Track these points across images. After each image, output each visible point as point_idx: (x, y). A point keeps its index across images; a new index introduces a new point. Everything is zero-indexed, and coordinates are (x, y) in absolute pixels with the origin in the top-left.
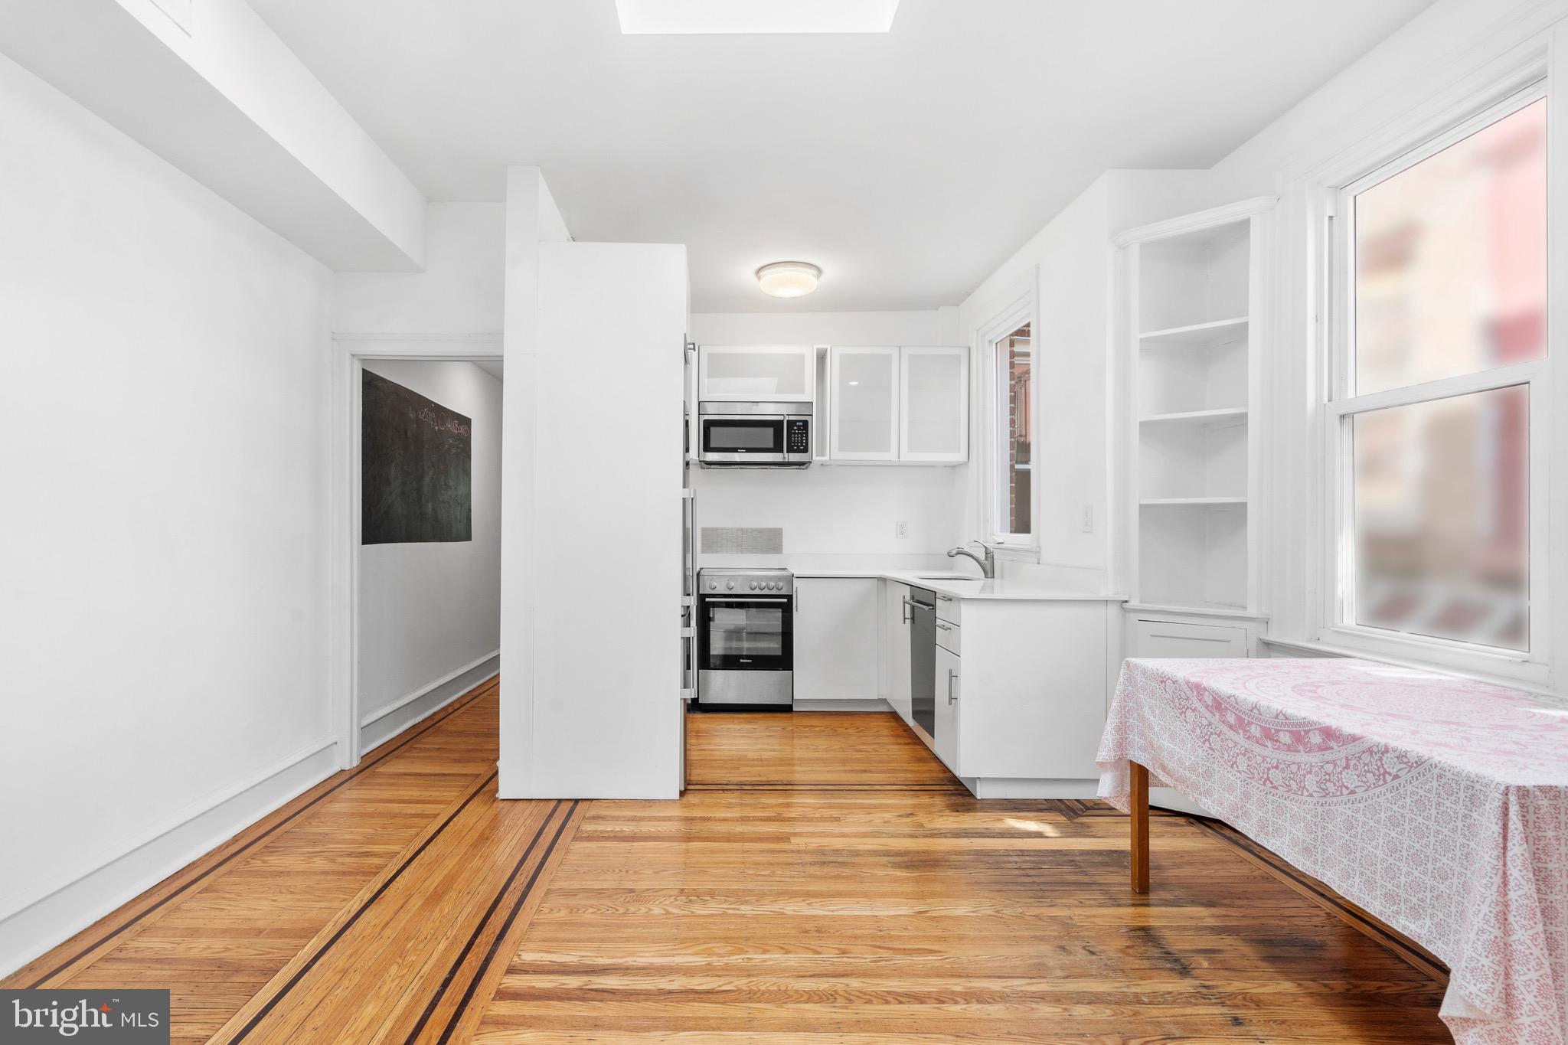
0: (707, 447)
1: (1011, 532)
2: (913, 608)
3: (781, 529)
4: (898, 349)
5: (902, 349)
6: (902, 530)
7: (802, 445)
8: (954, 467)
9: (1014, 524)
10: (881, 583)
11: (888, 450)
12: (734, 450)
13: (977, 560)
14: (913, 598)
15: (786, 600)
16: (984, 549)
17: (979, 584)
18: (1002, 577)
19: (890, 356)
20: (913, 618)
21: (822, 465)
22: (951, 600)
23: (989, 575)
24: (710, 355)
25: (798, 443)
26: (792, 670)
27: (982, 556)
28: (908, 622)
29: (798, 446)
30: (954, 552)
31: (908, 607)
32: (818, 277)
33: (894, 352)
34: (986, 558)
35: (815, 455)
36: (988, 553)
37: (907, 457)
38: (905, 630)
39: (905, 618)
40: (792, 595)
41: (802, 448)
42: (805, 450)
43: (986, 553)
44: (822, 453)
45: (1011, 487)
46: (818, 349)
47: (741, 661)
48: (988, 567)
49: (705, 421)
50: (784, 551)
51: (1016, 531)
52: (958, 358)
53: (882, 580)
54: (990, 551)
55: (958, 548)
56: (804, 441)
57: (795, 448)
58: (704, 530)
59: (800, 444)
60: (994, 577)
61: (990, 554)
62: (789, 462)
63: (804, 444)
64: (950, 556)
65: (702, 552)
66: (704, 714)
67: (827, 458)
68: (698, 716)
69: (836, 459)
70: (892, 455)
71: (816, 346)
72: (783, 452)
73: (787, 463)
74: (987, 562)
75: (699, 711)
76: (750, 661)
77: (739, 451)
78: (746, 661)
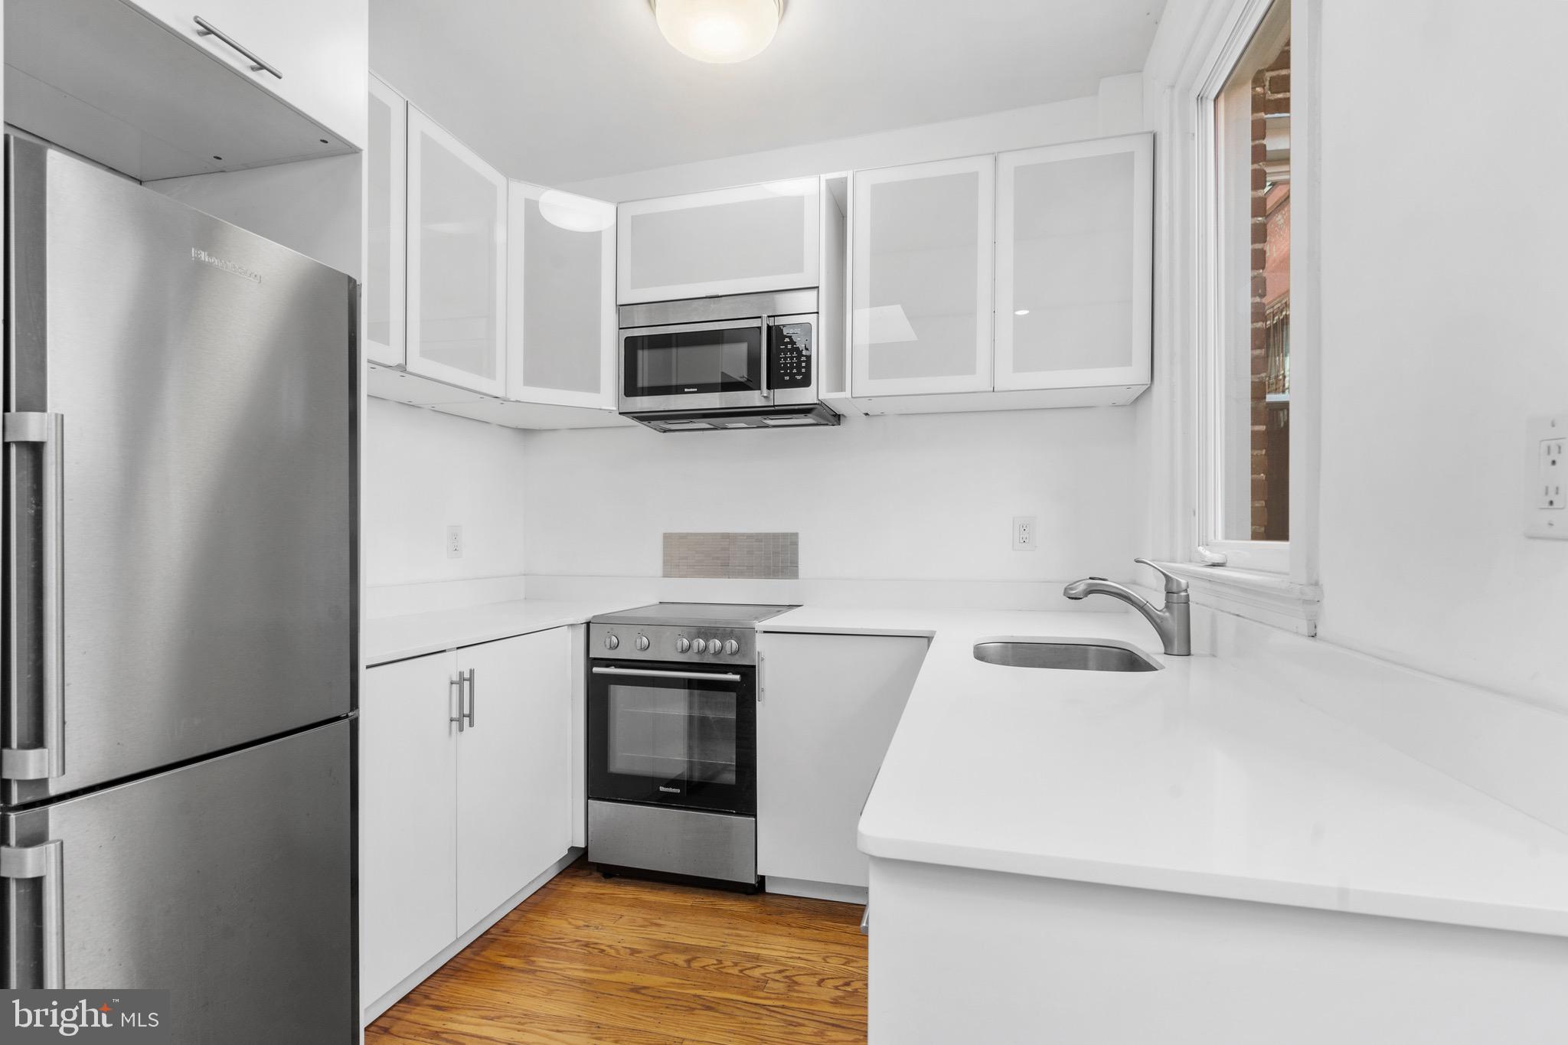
0: (631, 388)
3: (796, 535)
4: (991, 159)
5: (1003, 157)
6: (1024, 533)
7: (799, 373)
9: (1259, 523)
11: (971, 371)
12: (678, 390)
13: (1142, 608)
15: (737, 677)
16: (1165, 581)
18: (1212, 655)
19: (974, 176)
21: (867, 414)
23: (1176, 647)
24: (634, 219)
25: (792, 368)
26: (755, 816)
27: (1157, 599)
29: (792, 375)
30: (1081, 587)
33: (984, 166)
34: (1168, 606)
36: (1175, 590)
37: (1010, 379)
40: (755, 667)
41: (799, 377)
42: (806, 382)
43: (1169, 592)
44: (842, 384)
45: (1254, 434)
46: (830, 183)
47: (660, 790)
48: (1173, 625)
49: (628, 339)
50: (801, 575)
51: (1265, 538)
52: (1128, 160)
54: (1184, 586)
55: (1091, 578)
56: (804, 364)
57: (787, 378)
58: (667, 537)
59: (795, 371)
60: (1189, 654)
61: (1183, 594)
62: (774, 406)
63: (803, 370)
64: (1069, 598)
65: (664, 574)
66: (596, 881)
67: (847, 394)
68: (584, 883)
69: (870, 398)
70: (979, 381)
71: (824, 177)
72: (760, 389)
73: (773, 408)
74: (1167, 614)
75: (591, 874)
76: (679, 791)
77: (686, 390)
78: (671, 790)
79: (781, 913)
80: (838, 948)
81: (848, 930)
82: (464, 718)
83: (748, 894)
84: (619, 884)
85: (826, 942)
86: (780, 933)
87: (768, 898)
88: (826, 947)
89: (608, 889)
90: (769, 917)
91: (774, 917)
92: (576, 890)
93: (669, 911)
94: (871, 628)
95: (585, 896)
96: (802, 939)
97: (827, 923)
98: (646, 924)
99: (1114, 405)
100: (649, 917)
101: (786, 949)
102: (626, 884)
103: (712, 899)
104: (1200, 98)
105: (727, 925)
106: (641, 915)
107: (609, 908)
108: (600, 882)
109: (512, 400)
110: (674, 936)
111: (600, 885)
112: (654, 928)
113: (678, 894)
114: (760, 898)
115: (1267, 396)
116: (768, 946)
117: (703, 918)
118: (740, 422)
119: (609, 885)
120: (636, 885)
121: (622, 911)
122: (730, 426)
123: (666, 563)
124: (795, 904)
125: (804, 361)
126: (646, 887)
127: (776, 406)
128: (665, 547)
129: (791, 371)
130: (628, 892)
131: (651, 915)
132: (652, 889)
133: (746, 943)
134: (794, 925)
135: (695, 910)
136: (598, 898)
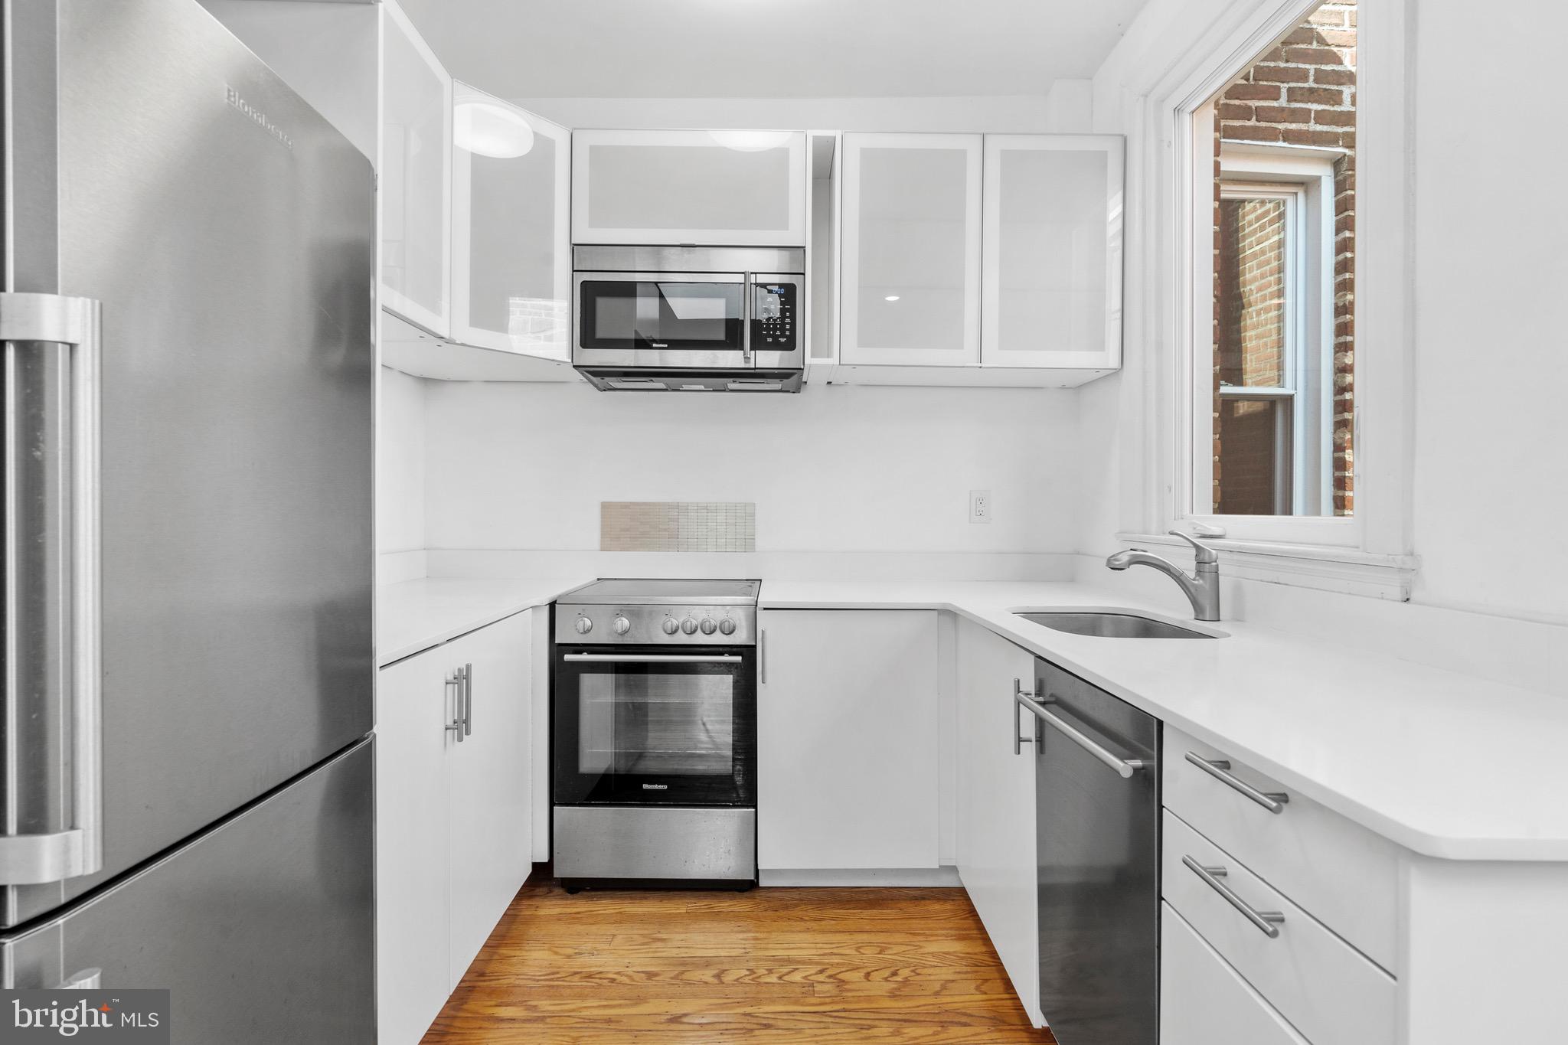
0: (589, 337)
1: (1215, 512)
3: (751, 505)
4: (979, 138)
5: (988, 138)
6: (980, 507)
7: (783, 335)
8: (1091, 381)
10: (947, 620)
11: (959, 346)
12: (645, 344)
13: (1177, 577)
15: (739, 659)
16: (1193, 551)
18: (1238, 619)
19: (963, 153)
20: (1040, 741)
21: (829, 383)
23: (1208, 615)
24: (594, 150)
25: (775, 329)
26: (755, 807)
28: (1029, 750)
29: (776, 338)
30: (1125, 558)
31: (1028, 714)
33: (972, 145)
34: (1199, 572)
35: (812, 358)
36: (1199, 560)
37: (996, 357)
39: (1019, 740)
40: (755, 647)
41: (783, 340)
42: (790, 345)
43: (1196, 560)
44: (823, 349)
46: (817, 140)
47: (646, 786)
49: (584, 284)
50: (760, 549)
52: (1103, 156)
54: (1214, 557)
55: (1131, 550)
56: (788, 327)
57: (770, 340)
58: (606, 507)
59: (778, 333)
60: (1219, 620)
61: (1214, 564)
62: (755, 368)
63: (788, 333)
64: (1112, 569)
65: (601, 548)
66: (562, 899)
67: (834, 361)
68: (548, 903)
69: (854, 366)
70: (967, 356)
71: (812, 133)
72: (743, 350)
73: (753, 371)
74: (1201, 582)
75: (551, 892)
76: (666, 787)
77: (654, 345)
78: (656, 787)
79: (787, 908)
80: (865, 937)
81: (862, 916)
82: (461, 725)
83: (742, 891)
84: (591, 898)
85: (850, 932)
86: (798, 929)
87: (763, 893)
88: (852, 937)
89: (580, 906)
90: (778, 913)
91: (782, 913)
92: (542, 912)
93: (666, 921)
94: (875, 601)
95: (559, 918)
96: (823, 932)
97: (838, 911)
98: (646, 940)
99: (1063, 388)
100: (646, 932)
101: (813, 946)
102: (600, 898)
103: (705, 902)
104: (1177, 110)
105: (736, 929)
106: (636, 932)
107: (594, 928)
108: (567, 899)
109: (457, 342)
110: (687, 950)
111: (569, 902)
112: (659, 944)
113: (665, 901)
114: (757, 894)
115: (1221, 387)
116: (792, 946)
117: (708, 925)
118: (699, 384)
119: (580, 902)
120: (612, 898)
121: (612, 929)
122: (685, 387)
123: (604, 534)
124: (795, 895)
125: (788, 323)
126: (625, 898)
127: (758, 368)
128: (603, 517)
129: (775, 332)
130: (606, 906)
131: (647, 929)
132: (631, 898)
133: (770, 946)
134: (807, 918)
135: (694, 917)
136: (575, 918)
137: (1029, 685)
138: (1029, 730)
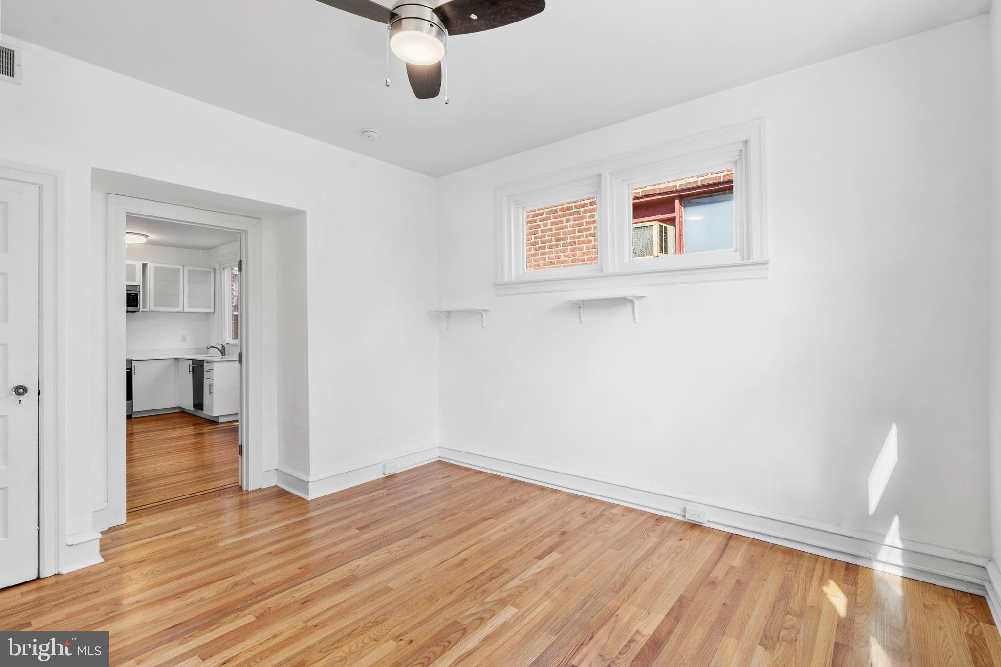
2: (193, 367)
4: (182, 266)
5: (185, 267)
6: (184, 339)
8: (208, 313)
9: (234, 336)
10: (177, 361)
11: (178, 307)
13: (219, 349)
14: (193, 364)
16: (221, 345)
17: (221, 357)
18: (229, 355)
19: (179, 269)
20: (193, 372)
22: (209, 362)
23: (224, 355)
25: (133, 303)
26: (132, 400)
27: (221, 348)
28: (191, 373)
30: (210, 347)
31: (191, 367)
32: (147, 238)
34: (222, 349)
35: (142, 309)
36: (223, 346)
37: (187, 310)
38: (190, 377)
40: (132, 368)
41: (134, 305)
42: (136, 306)
44: (145, 308)
46: (143, 263)
48: (223, 352)
51: (234, 339)
53: (177, 359)
61: (225, 347)
64: (207, 349)
70: (180, 309)
137: (191, 364)
138: (191, 370)
